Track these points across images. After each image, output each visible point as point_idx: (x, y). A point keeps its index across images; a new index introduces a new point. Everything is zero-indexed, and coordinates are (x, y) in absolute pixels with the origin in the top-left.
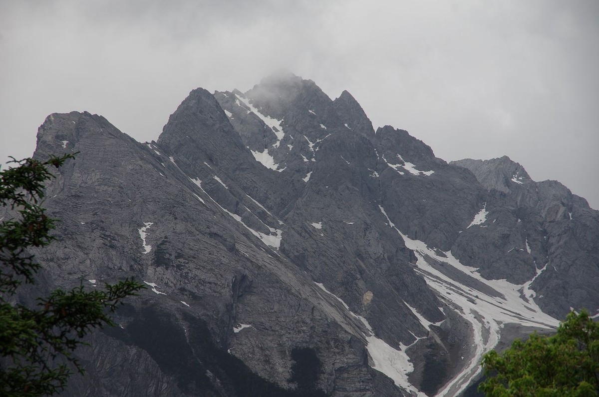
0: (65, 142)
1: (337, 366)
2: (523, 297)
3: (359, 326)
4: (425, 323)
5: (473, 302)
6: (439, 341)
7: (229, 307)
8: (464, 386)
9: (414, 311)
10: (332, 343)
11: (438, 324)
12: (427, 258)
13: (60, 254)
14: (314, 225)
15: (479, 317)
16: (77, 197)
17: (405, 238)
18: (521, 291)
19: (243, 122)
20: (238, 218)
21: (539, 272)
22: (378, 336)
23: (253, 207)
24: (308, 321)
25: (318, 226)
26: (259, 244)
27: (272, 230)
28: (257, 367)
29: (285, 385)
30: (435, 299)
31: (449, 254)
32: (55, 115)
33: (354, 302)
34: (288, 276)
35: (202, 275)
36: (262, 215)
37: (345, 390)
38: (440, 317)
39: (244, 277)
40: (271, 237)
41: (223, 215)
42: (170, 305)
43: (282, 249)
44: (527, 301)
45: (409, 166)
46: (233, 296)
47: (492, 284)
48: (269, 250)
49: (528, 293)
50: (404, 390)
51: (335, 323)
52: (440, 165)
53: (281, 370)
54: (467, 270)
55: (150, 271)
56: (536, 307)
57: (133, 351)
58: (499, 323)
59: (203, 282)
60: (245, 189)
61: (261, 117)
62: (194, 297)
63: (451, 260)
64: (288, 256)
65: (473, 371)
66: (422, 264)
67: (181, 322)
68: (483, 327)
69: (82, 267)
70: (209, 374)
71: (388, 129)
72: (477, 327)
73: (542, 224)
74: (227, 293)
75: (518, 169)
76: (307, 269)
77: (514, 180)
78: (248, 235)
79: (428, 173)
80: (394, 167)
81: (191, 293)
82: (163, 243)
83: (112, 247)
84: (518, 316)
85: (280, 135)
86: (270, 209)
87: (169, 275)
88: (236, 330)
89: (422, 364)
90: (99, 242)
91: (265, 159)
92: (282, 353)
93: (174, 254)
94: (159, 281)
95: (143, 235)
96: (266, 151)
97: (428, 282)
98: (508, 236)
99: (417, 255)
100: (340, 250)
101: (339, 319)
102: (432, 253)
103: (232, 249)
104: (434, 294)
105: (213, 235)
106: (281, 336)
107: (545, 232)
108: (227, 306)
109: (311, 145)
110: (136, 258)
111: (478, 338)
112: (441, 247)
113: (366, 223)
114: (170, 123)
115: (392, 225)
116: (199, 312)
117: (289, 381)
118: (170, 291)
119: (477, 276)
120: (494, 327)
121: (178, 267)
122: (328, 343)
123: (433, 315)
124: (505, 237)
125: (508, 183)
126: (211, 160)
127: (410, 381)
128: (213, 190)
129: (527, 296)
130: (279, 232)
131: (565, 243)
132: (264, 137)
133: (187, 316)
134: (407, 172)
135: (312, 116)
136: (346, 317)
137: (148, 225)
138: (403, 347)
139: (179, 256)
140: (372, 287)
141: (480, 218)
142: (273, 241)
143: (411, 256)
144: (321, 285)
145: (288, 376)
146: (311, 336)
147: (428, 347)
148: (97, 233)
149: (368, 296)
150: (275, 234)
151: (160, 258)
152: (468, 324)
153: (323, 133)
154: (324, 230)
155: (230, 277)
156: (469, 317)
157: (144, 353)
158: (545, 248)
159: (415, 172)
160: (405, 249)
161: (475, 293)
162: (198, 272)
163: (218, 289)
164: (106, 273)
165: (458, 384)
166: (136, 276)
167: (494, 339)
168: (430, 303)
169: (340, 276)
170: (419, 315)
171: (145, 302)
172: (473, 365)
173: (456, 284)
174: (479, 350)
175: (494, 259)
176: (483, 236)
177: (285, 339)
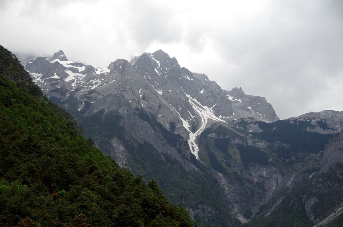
0: (121, 66)
1: (179, 127)
2: (210, 111)
3: (179, 115)
4: (192, 116)
5: (201, 112)
6: (195, 121)
7: (157, 111)
8: (201, 132)
9: (189, 113)
10: (178, 121)
11: (194, 116)
12: (190, 99)
14: (170, 91)
15: (203, 116)
16: (126, 81)
17: (187, 95)
18: (210, 109)
20: (153, 86)
21: (214, 106)
22: (182, 117)
23: (156, 84)
24: (173, 116)
25: (171, 91)
26: (158, 93)
27: (160, 90)
31: (195, 99)
32: (118, 59)
33: (177, 109)
36: (158, 86)
38: (195, 115)
39: (161, 105)
41: (151, 86)
42: (146, 110)
43: (163, 95)
44: (211, 112)
45: (188, 77)
47: (204, 107)
48: (160, 95)
49: (211, 110)
50: (188, 131)
53: (167, 126)
54: (199, 103)
55: (142, 101)
56: (213, 114)
58: (207, 118)
59: (152, 105)
60: (154, 79)
61: (155, 60)
62: (151, 108)
64: (164, 97)
65: (202, 129)
67: (149, 114)
68: (204, 118)
69: (128, 98)
70: (156, 127)
71: (184, 68)
74: (157, 108)
75: (206, 77)
76: (168, 101)
77: (206, 80)
79: (192, 80)
80: (185, 77)
81: (150, 107)
82: (144, 95)
83: (134, 94)
84: (211, 116)
85: (159, 65)
86: (160, 85)
87: (146, 102)
88: (158, 116)
89: (192, 126)
90: (131, 93)
92: (168, 122)
94: (144, 105)
95: (140, 92)
96: (156, 68)
100: (175, 97)
102: (191, 98)
103: (158, 98)
104: (194, 110)
105: (154, 94)
106: (167, 119)
107: (216, 97)
109: (167, 69)
110: (139, 98)
111: (203, 121)
112: (193, 97)
113: (181, 92)
115: (183, 90)
116: (152, 112)
117: (169, 129)
119: (201, 105)
120: (206, 119)
122: (177, 121)
123: (193, 114)
124: (207, 97)
126: (148, 72)
127: (189, 129)
128: (148, 79)
130: (162, 91)
132: (156, 65)
133: (150, 113)
134: (187, 79)
135: (167, 62)
136: (176, 113)
137: (141, 90)
138: (187, 121)
139: (147, 98)
140: (181, 107)
141: (202, 91)
142: (160, 93)
143: (188, 99)
144: (170, 104)
145: (169, 128)
146: (174, 120)
147: (193, 122)
148: (131, 91)
149: (180, 109)
150: (161, 91)
151: (144, 98)
152: (201, 117)
153: (169, 67)
154: (172, 92)
155: (158, 105)
156: (201, 116)
158: (216, 101)
159: (189, 79)
160: (186, 97)
161: (201, 109)
162: (151, 103)
163: (156, 107)
164: (133, 100)
165: (199, 131)
166: (139, 102)
167: (206, 122)
168: (193, 112)
169: (175, 103)
170: (190, 114)
171: (141, 108)
172: (202, 127)
173: (197, 107)
174: (203, 124)
175: (205, 102)
176: (203, 96)
177: (168, 119)
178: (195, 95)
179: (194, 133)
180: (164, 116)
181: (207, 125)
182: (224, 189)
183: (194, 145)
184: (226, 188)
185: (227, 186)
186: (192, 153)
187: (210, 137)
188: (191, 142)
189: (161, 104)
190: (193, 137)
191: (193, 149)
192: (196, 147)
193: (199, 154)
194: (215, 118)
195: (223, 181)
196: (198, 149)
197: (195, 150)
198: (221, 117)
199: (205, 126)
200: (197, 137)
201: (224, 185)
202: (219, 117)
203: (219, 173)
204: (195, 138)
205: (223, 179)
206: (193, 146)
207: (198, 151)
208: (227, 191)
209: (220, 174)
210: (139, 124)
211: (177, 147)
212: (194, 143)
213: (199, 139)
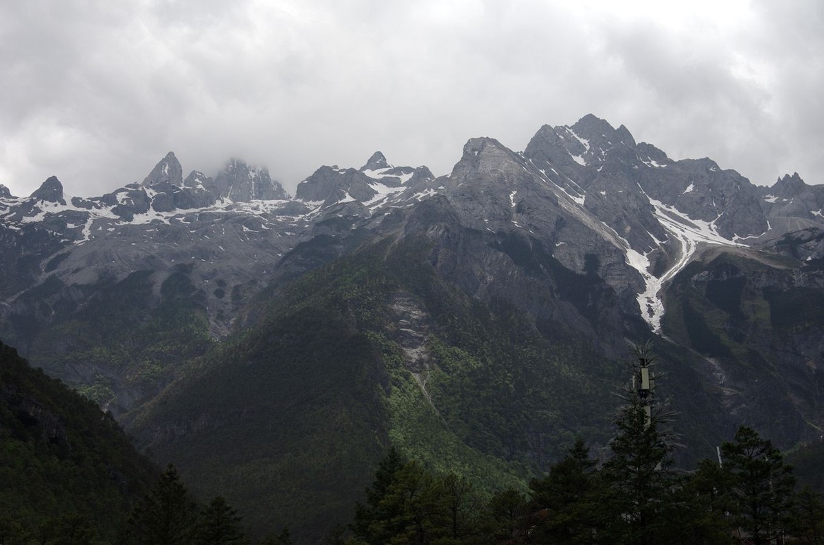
0: (476, 152)
1: (608, 263)
2: (710, 228)
3: (624, 244)
4: (657, 242)
5: (683, 231)
6: (664, 251)
7: (553, 234)
8: (675, 273)
9: (652, 236)
10: (606, 252)
11: (664, 242)
12: (661, 209)
13: (471, 207)
14: (602, 193)
15: (685, 239)
16: (481, 179)
17: (650, 199)
18: (709, 226)
19: (569, 141)
20: (563, 190)
21: (719, 216)
22: (632, 248)
23: (570, 184)
24: (594, 241)
25: (604, 193)
26: (573, 202)
27: (580, 195)
28: (566, 263)
29: (579, 272)
30: (663, 230)
31: (673, 207)
32: (472, 139)
33: (621, 232)
34: (587, 219)
35: (540, 217)
36: (575, 188)
37: (611, 275)
38: (665, 239)
39: (562, 219)
40: (579, 199)
41: (555, 188)
42: (524, 232)
43: (585, 205)
44: (712, 230)
45: (653, 163)
46: (556, 228)
47: (695, 222)
48: (578, 205)
49: (713, 226)
50: (644, 275)
51: (609, 243)
52: (671, 162)
53: (579, 265)
54: (682, 215)
55: (515, 215)
56: (717, 234)
57: (501, 255)
58: (696, 241)
59: (540, 221)
60: (567, 175)
61: (578, 138)
62: (536, 229)
63: (674, 210)
64: (587, 208)
65: (680, 266)
66: (658, 212)
67: (529, 241)
68: (687, 244)
69: (481, 213)
70: (541, 266)
71: (643, 144)
72: (684, 244)
73: (722, 191)
74: (553, 226)
75: (713, 164)
76: (597, 215)
77: (711, 169)
78: (567, 198)
79: (663, 166)
80: (646, 163)
81: (535, 227)
82: (521, 202)
83: (496, 204)
84: (707, 238)
85: (588, 148)
86: (579, 185)
87: (524, 218)
88: (557, 245)
89: (654, 262)
90: (490, 201)
91: (580, 160)
92: (580, 257)
93: (527, 207)
94: (520, 222)
95: (512, 198)
96: (580, 156)
97: (659, 220)
98: (704, 198)
99: (656, 207)
100: (615, 205)
101: (612, 240)
102: (664, 207)
103: (556, 205)
104: (662, 228)
105: (547, 198)
106: (579, 248)
107: (723, 196)
108: (552, 233)
109: (603, 152)
110: (507, 209)
111: (684, 249)
112: (669, 204)
113: (628, 192)
114: (531, 142)
115: (644, 192)
116: (538, 236)
117: (583, 270)
118: (524, 225)
119: (687, 218)
120: (693, 244)
121: (529, 214)
122: (604, 251)
123: (661, 238)
124: (702, 198)
125: (708, 171)
126: (550, 160)
127: (647, 270)
128: (551, 176)
129: (713, 228)
130: (584, 196)
131: (733, 201)
132: (579, 149)
133: (531, 238)
134: (652, 166)
135: (604, 138)
136: (616, 239)
137: (514, 193)
138: (645, 254)
139: (529, 208)
140: (630, 224)
141: (690, 189)
142: (580, 201)
143: (653, 209)
144: (604, 223)
145: (582, 268)
146: (595, 248)
147: (658, 254)
148: (489, 197)
149: (628, 229)
150: (582, 198)
151: (519, 209)
152: (680, 243)
153: (610, 146)
154: (606, 195)
155: (554, 219)
156: (680, 239)
157: (506, 255)
158: (723, 204)
159: (657, 166)
160: (649, 205)
161: (685, 226)
162: (538, 216)
163: (548, 224)
164: (492, 217)
165: (673, 272)
166: (507, 218)
167: (693, 250)
168: (661, 232)
169: (614, 218)
170: (654, 238)
171: (511, 231)
172: (680, 263)
173: (676, 222)
174: (684, 256)
175: (695, 210)
176: (691, 198)
177: (582, 250)
178: (672, 197)
179: (658, 276)
180: (570, 244)
181: (692, 256)
182: (720, 395)
183: (653, 302)
184: (727, 392)
185: (731, 387)
186: (647, 321)
187: (696, 282)
188: (648, 298)
189: (563, 216)
190: (654, 285)
191: (651, 312)
192: (658, 306)
193: (663, 320)
194: (718, 240)
195: (719, 374)
196: (663, 309)
197: (654, 314)
198: (736, 237)
199: (688, 259)
200: (665, 285)
201: (723, 385)
202: (731, 240)
203: (711, 357)
204: (660, 287)
205: (719, 372)
206: (651, 305)
207: (663, 313)
208: (729, 397)
209: (712, 361)
210: (486, 260)
211: (588, 305)
212: (655, 299)
213: (668, 288)
